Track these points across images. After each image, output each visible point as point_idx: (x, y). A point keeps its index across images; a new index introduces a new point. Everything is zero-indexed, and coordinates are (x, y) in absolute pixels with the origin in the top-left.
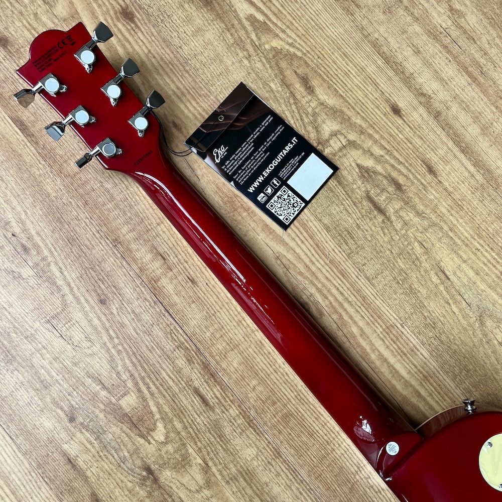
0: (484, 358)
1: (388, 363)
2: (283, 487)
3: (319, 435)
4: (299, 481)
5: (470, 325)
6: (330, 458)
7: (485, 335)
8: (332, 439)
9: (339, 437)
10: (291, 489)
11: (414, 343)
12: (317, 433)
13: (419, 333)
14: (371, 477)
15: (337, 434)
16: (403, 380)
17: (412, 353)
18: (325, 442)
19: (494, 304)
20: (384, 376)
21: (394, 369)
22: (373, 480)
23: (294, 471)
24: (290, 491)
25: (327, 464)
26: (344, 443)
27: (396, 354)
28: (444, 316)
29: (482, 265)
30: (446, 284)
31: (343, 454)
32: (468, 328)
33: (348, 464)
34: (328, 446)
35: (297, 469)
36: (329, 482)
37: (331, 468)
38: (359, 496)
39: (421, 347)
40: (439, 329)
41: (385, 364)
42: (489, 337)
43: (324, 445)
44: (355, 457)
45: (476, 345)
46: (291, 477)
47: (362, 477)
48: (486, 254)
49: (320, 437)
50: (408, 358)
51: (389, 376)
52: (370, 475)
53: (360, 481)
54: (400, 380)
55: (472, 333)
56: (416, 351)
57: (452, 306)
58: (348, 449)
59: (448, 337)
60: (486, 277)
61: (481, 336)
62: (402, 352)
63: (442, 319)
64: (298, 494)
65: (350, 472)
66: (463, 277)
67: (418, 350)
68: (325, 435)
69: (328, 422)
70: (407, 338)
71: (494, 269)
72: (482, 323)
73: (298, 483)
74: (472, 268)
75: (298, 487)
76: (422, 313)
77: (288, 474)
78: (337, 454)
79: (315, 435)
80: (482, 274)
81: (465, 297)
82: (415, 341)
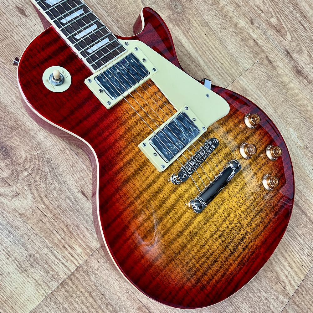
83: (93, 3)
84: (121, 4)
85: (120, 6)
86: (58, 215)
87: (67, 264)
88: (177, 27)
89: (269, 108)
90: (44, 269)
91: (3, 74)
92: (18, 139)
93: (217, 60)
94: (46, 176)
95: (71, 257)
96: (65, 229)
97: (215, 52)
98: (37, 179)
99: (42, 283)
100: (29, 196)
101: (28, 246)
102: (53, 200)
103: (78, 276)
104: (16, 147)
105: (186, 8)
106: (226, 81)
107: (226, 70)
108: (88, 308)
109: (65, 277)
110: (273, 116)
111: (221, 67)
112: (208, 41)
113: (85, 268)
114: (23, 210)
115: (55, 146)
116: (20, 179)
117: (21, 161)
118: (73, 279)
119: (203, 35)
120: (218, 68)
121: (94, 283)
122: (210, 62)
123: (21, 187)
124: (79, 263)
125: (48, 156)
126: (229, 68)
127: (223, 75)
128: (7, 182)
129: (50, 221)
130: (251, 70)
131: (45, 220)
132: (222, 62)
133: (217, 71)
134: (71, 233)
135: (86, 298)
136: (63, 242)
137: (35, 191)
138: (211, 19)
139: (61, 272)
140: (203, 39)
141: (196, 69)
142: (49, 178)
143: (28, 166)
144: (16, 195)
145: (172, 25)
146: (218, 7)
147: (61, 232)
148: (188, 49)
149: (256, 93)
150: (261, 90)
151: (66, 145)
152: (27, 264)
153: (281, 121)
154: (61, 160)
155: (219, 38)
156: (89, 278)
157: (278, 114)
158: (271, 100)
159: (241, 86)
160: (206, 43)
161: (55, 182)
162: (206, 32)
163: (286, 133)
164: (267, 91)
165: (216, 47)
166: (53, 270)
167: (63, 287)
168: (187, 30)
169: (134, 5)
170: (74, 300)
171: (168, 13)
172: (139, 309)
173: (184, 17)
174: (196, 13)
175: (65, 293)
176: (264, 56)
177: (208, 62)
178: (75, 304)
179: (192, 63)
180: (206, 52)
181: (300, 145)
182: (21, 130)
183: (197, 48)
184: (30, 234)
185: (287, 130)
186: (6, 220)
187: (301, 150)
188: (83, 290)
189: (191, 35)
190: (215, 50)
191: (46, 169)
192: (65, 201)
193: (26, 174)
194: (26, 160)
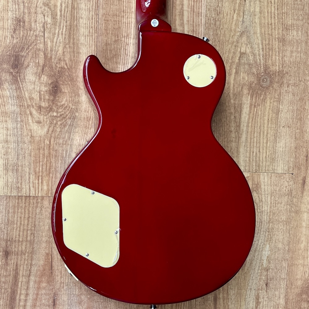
0: (227, 50)
1: (182, 7)
2: (87, 8)
3: (123, 4)
4: (96, 13)
5: (235, 30)
6: (118, 18)
7: (238, 42)
8: (127, 12)
9: (131, 14)
10: (89, 13)
11: (203, 11)
12: (123, 2)
13: (209, 10)
14: (129, 45)
15: (131, 12)
16: (182, 21)
17: (198, 14)
18: (123, 9)
19: (255, 33)
20: (176, 11)
21: (183, 12)
22: (129, 48)
23: (98, 7)
24: (88, 13)
25: (115, 20)
26: (131, 19)
27: (190, 7)
28: (227, 15)
29: (266, 11)
30: (241, 2)
31: (126, 23)
32: (233, 31)
33: (124, 29)
34: (122, 12)
35: (100, 7)
36: (109, 27)
37: (115, 23)
38: (116, 47)
39: (204, 16)
40: (219, 17)
41: (181, 6)
42: (238, 45)
43: (121, 10)
44: (130, 30)
45: (229, 41)
46: (94, 8)
47: (125, 41)
48: (273, 8)
49: (123, 5)
50: (193, 15)
51: (178, 14)
52: (129, 44)
53: (123, 41)
54: (181, 20)
55: (233, 34)
56: (200, 15)
57: (235, 14)
58: (130, 23)
59: (220, 25)
60: (263, 18)
61: (235, 40)
62: (193, 9)
63: (225, 15)
64: (91, 18)
65: (122, 33)
66: (252, 7)
67: (201, 16)
68: (126, 7)
69: (132, 3)
70: (202, 5)
71: (270, 19)
72: (241, 35)
73: (95, 13)
74: (260, 7)
75: (94, 15)
76: (219, 3)
77: (94, 5)
78: (123, 20)
79: (121, 2)
80: (262, 15)
81: (244, 17)
82: (203, 10)
83: (200, 32)
84: (221, 47)
85: (219, 48)
86: (51, 156)
87: (32, 188)
88: (249, 97)
89: (266, 216)
90: (17, 179)
91: (96, 39)
92: (69, 89)
93: (258, 146)
94: (65, 126)
95: (37, 187)
96: (48, 167)
97: (263, 138)
98: (59, 123)
99: (10, 186)
100: (46, 130)
101: (21, 158)
102: (56, 144)
103: (31, 201)
104: (64, 92)
105: (273, 87)
106: (249, 167)
107: (258, 159)
108: (21, 224)
109: (24, 195)
110: (263, 225)
111: (256, 154)
112: (266, 126)
113: (39, 200)
114: (35, 134)
115: (86, 112)
116: (49, 115)
117: (59, 104)
118: (27, 200)
119: (266, 118)
120: (253, 152)
121: (36, 214)
122: (250, 143)
123: (45, 120)
124: (38, 194)
125: (77, 114)
126: (262, 160)
127: (251, 160)
128: (41, 110)
129: (44, 155)
130: (280, 175)
131: (42, 152)
132: (261, 151)
133: (250, 154)
134: (49, 173)
135: (24, 218)
136: (41, 174)
137: (51, 129)
138: (285, 111)
139: (24, 190)
140: (262, 121)
141: (234, 139)
142: (66, 129)
143: (60, 110)
144: (39, 122)
145: (248, 92)
146: (301, 106)
147: (44, 167)
148: (243, 119)
149: (266, 196)
150: (273, 198)
151: (94, 117)
152: (11, 168)
153: (266, 233)
154: (82, 124)
155: (277, 131)
156: (36, 209)
157: (269, 226)
158: (274, 211)
159: (259, 181)
160: (262, 126)
161: (67, 134)
162: (270, 118)
163: (261, 245)
164: (277, 202)
165: (267, 135)
166: (21, 184)
167: (18, 199)
168: (256, 104)
169: (231, 55)
170: (18, 212)
171: (252, 80)
172: (47, 254)
173: (263, 93)
174: (277, 97)
175: (16, 203)
176: (303, 175)
177: (249, 141)
178: (16, 215)
179: (235, 132)
180: (256, 133)
181: (264, 264)
182: (76, 85)
183: (250, 124)
184: (27, 152)
185: (264, 244)
186: (21, 132)
187: (260, 268)
188: (27, 212)
189: (255, 110)
190: (265, 137)
191: (69, 122)
192: (63, 150)
193: (55, 114)
194: (62, 105)
